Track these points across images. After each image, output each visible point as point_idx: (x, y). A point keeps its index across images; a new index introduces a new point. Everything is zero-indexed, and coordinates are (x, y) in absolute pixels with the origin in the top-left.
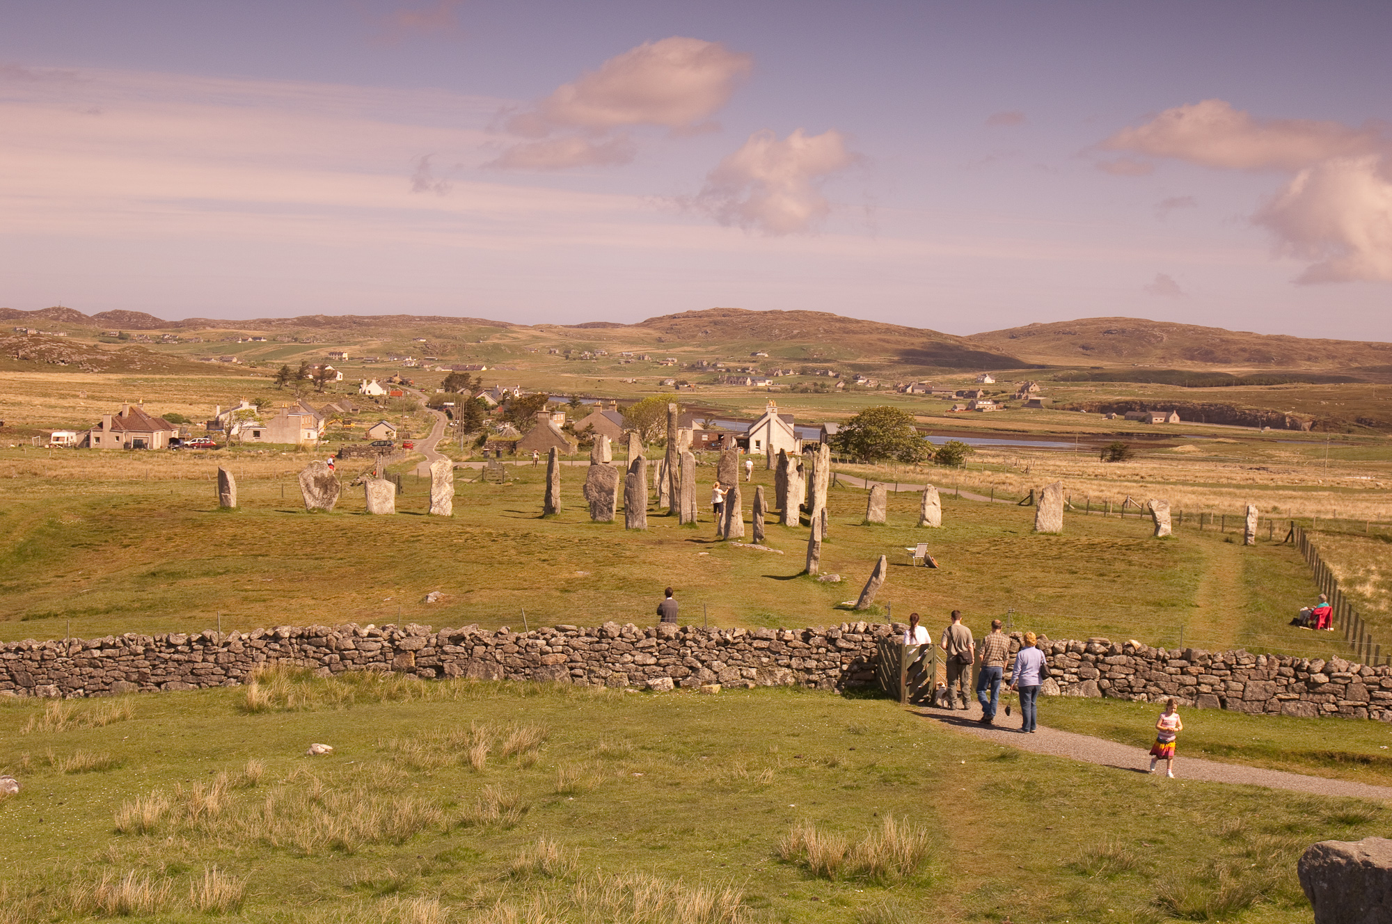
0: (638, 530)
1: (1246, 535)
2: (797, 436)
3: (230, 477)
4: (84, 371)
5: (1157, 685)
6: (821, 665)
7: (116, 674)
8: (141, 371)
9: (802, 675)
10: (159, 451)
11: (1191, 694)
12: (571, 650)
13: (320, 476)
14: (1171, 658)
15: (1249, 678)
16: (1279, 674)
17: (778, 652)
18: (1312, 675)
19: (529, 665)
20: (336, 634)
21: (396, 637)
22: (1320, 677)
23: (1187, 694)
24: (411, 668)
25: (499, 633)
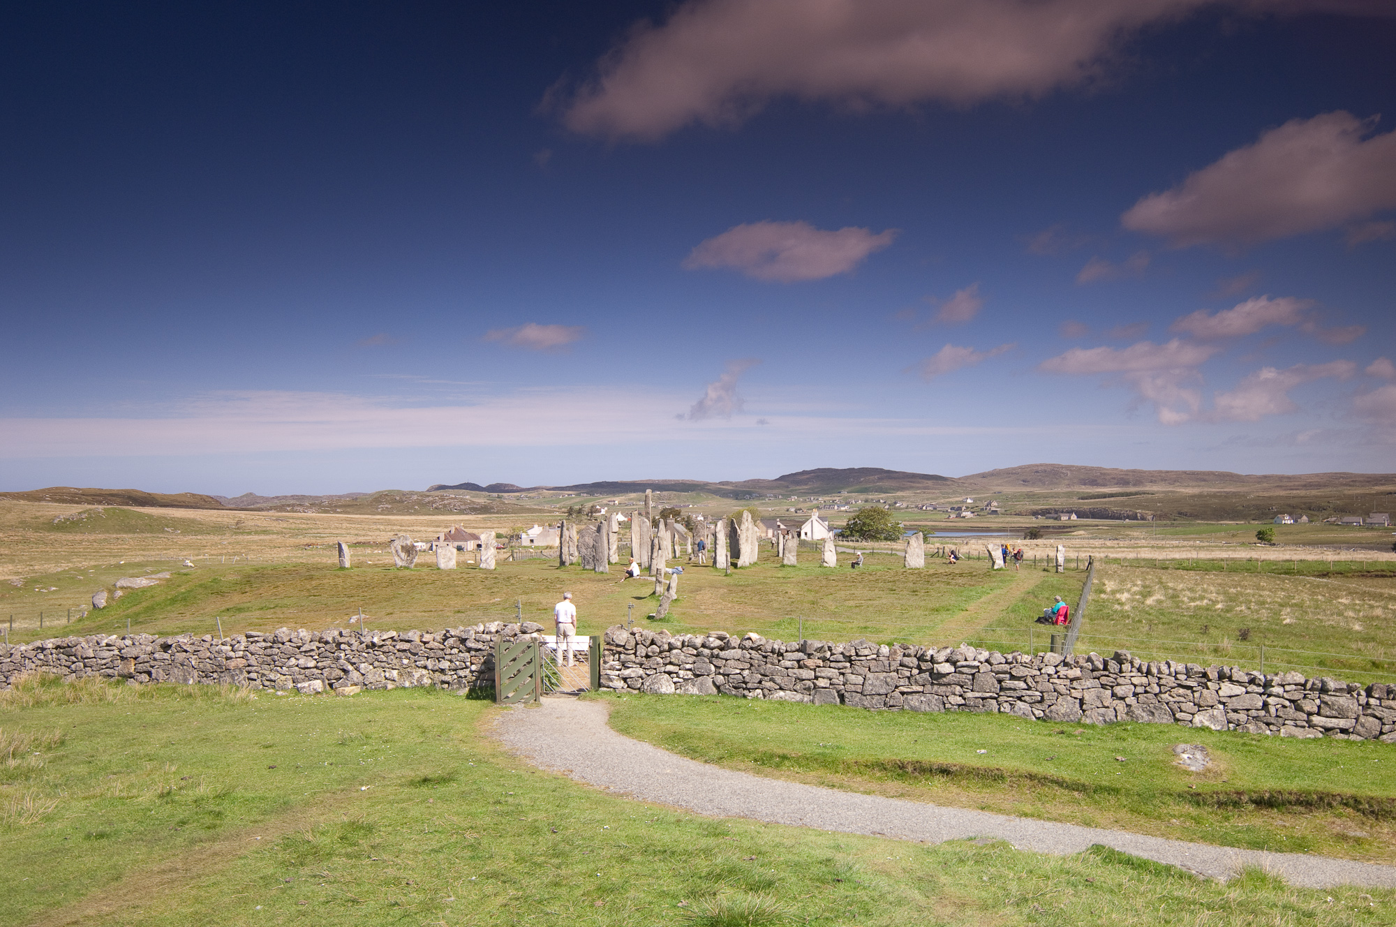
2: (830, 529)
3: (345, 547)
5: (772, 680)
6: (453, 666)
9: (438, 677)
11: (808, 689)
12: (250, 655)
13: (404, 544)
14: (787, 651)
15: (869, 670)
16: (901, 665)
17: (417, 654)
18: (935, 665)
19: (217, 670)
20: (84, 644)
21: (123, 646)
22: (944, 667)
23: (805, 689)
24: (131, 673)
25: (203, 641)
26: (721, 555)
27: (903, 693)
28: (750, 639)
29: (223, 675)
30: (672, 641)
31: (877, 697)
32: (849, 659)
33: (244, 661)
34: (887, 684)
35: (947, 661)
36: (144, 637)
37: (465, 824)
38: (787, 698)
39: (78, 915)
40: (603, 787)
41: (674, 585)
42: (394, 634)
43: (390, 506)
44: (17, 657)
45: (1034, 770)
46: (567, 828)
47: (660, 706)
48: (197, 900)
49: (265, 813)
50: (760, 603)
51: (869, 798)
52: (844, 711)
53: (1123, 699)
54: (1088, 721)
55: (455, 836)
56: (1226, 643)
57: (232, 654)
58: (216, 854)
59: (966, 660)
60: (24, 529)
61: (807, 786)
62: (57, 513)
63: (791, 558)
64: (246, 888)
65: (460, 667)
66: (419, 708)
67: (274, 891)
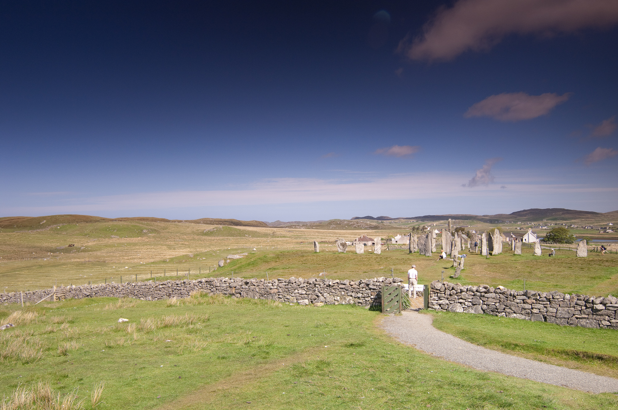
3: (317, 244)
5: (510, 309)
6: (363, 296)
9: (357, 300)
11: (528, 313)
12: (279, 288)
13: (342, 243)
14: (517, 295)
15: (559, 306)
16: (576, 304)
17: (348, 290)
18: (594, 305)
19: (266, 293)
20: (216, 281)
21: (230, 282)
22: (599, 306)
23: (526, 313)
24: (233, 293)
25: (261, 281)
26: (484, 249)
27: (577, 318)
28: (499, 289)
29: (268, 296)
30: (462, 288)
31: (563, 319)
32: (549, 300)
33: (277, 290)
34: (569, 313)
35: (601, 303)
36: (239, 279)
37: (369, 365)
38: (517, 317)
39: (215, 389)
40: (430, 353)
41: (462, 262)
42: (338, 281)
43: (335, 226)
44: (192, 285)
46: (414, 371)
47: (456, 318)
48: (259, 387)
49: (286, 354)
50: (504, 272)
51: (560, 368)
52: (546, 325)
55: (364, 370)
57: (272, 287)
58: (266, 369)
59: (611, 303)
60: (193, 235)
61: (528, 360)
62: (205, 228)
63: (518, 251)
64: (279, 384)
65: (366, 296)
66: (349, 313)
67: (290, 387)
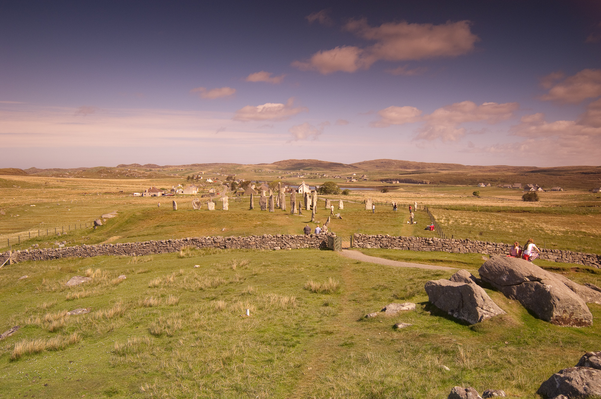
0: (272, 212)
1: (415, 209)
2: (310, 189)
3: (176, 203)
4: (142, 179)
5: (393, 245)
6: (315, 243)
7: (149, 250)
8: (155, 178)
9: (311, 245)
10: (159, 197)
11: (401, 247)
12: (256, 241)
14: (396, 239)
15: (415, 243)
16: (421, 241)
17: (305, 240)
18: (429, 241)
19: (246, 245)
20: (200, 239)
21: (215, 239)
24: (218, 246)
25: (239, 238)
27: (422, 247)
28: (387, 236)
30: (369, 236)
31: (416, 248)
32: (410, 240)
33: (254, 243)
34: (419, 245)
38: (397, 248)
44: (177, 242)
45: (458, 260)
52: (409, 251)
53: (468, 248)
54: (461, 253)
56: (478, 236)
57: (250, 241)
59: (435, 240)
